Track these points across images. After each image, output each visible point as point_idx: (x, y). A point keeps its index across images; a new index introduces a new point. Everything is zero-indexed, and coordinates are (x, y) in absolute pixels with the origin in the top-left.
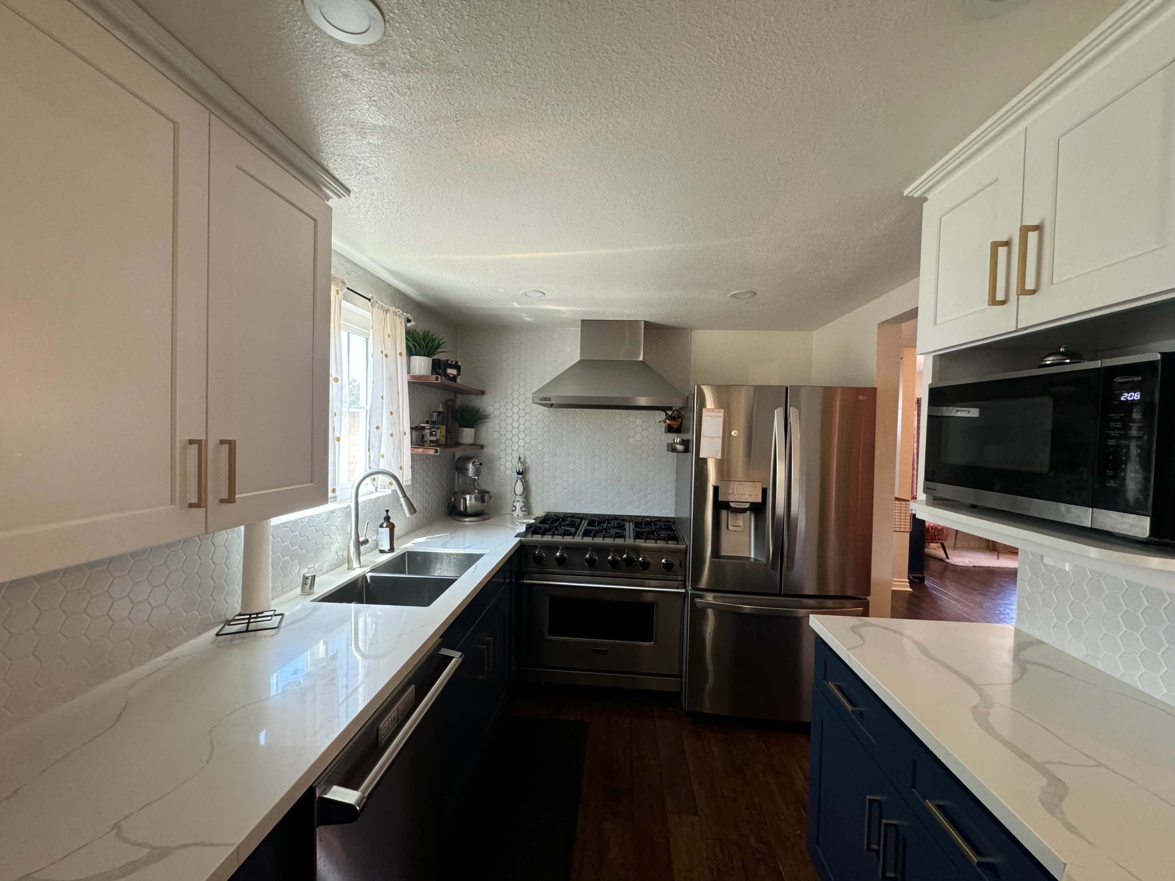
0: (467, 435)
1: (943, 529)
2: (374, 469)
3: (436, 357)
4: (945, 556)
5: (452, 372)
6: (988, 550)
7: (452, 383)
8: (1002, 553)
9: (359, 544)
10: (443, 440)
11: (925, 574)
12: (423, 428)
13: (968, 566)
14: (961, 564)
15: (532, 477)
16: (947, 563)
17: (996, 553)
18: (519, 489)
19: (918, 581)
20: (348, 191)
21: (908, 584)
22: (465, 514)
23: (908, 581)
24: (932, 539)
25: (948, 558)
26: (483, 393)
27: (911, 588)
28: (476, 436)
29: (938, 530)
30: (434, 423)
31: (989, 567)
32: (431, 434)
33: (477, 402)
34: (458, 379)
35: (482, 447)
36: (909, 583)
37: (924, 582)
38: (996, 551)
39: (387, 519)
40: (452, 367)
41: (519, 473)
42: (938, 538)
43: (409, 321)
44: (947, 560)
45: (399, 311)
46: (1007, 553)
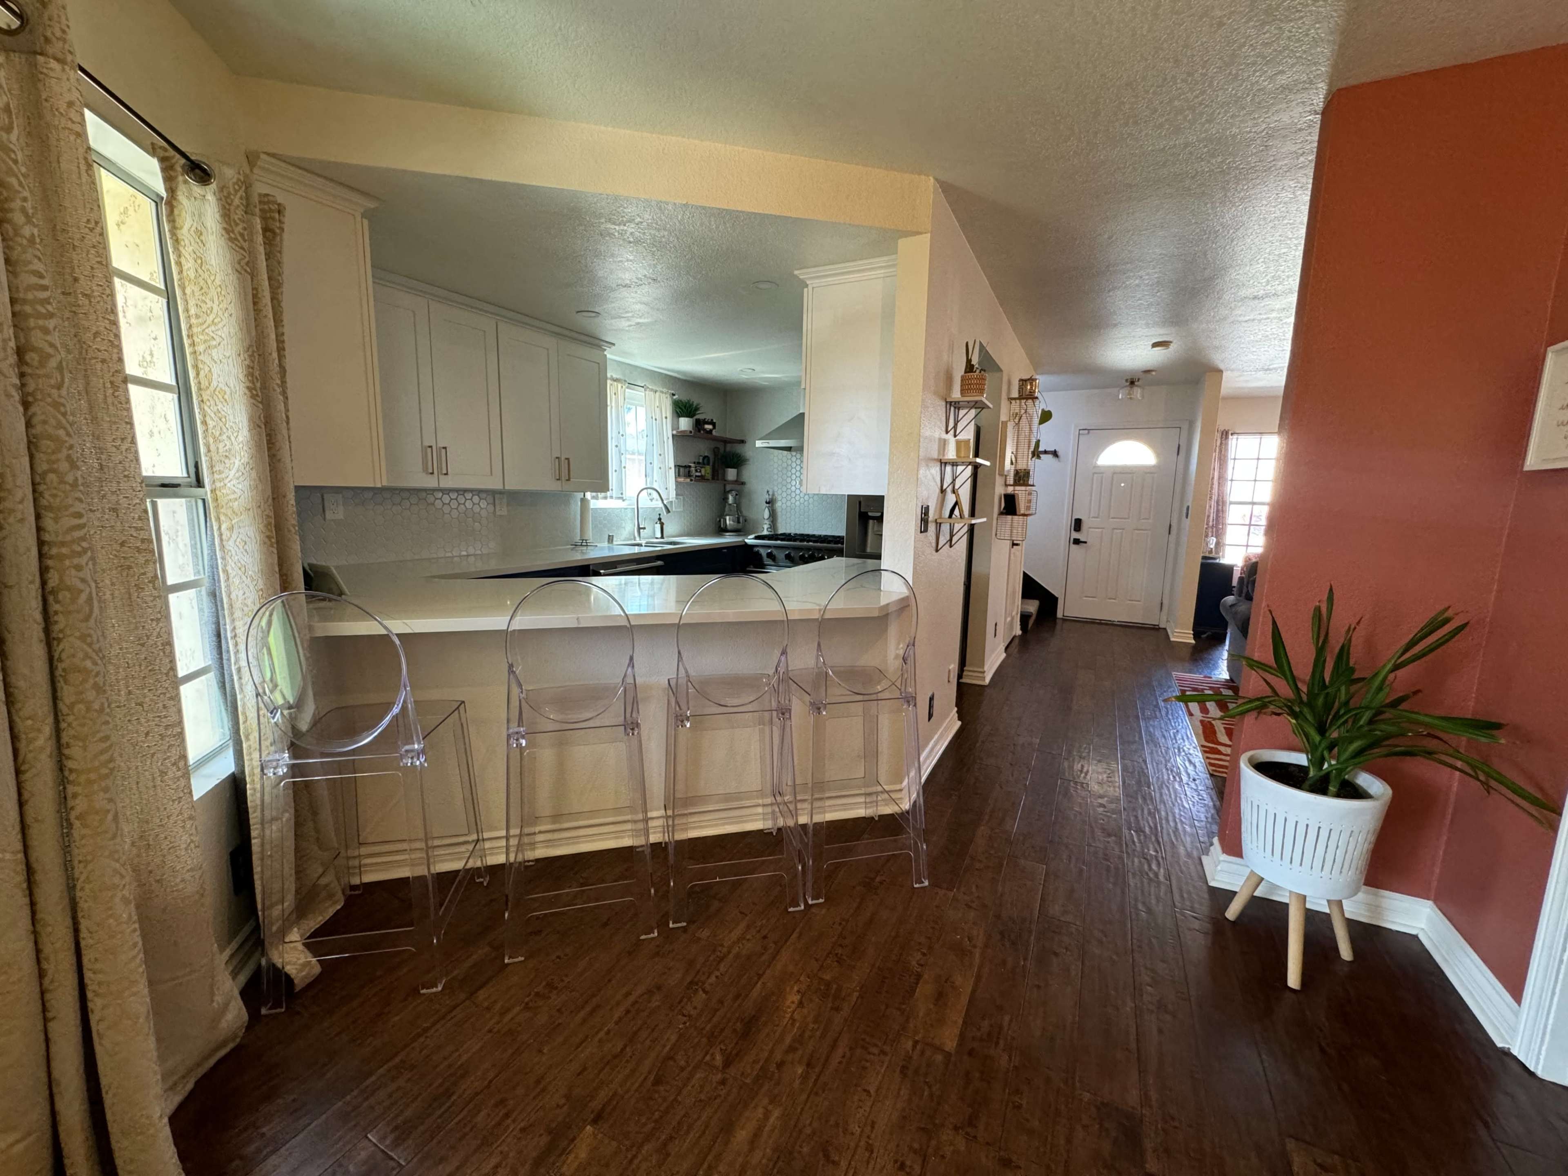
0: (731, 474)
2: (649, 486)
3: (697, 417)
5: (708, 427)
7: (709, 436)
9: (639, 529)
10: (709, 476)
12: (690, 467)
15: (778, 505)
18: (766, 514)
20: (614, 344)
22: (727, 531)
26: (743, 442)
28: (738, 474)
30: (699, 463)
32: (696, 471)
33: (739, 449)
34: (714, 432)
35: (743, 483)
39: (660, 519)
40: (708, 423)
41: (767, 503)
43: (674, 395)
45: (665, 390)
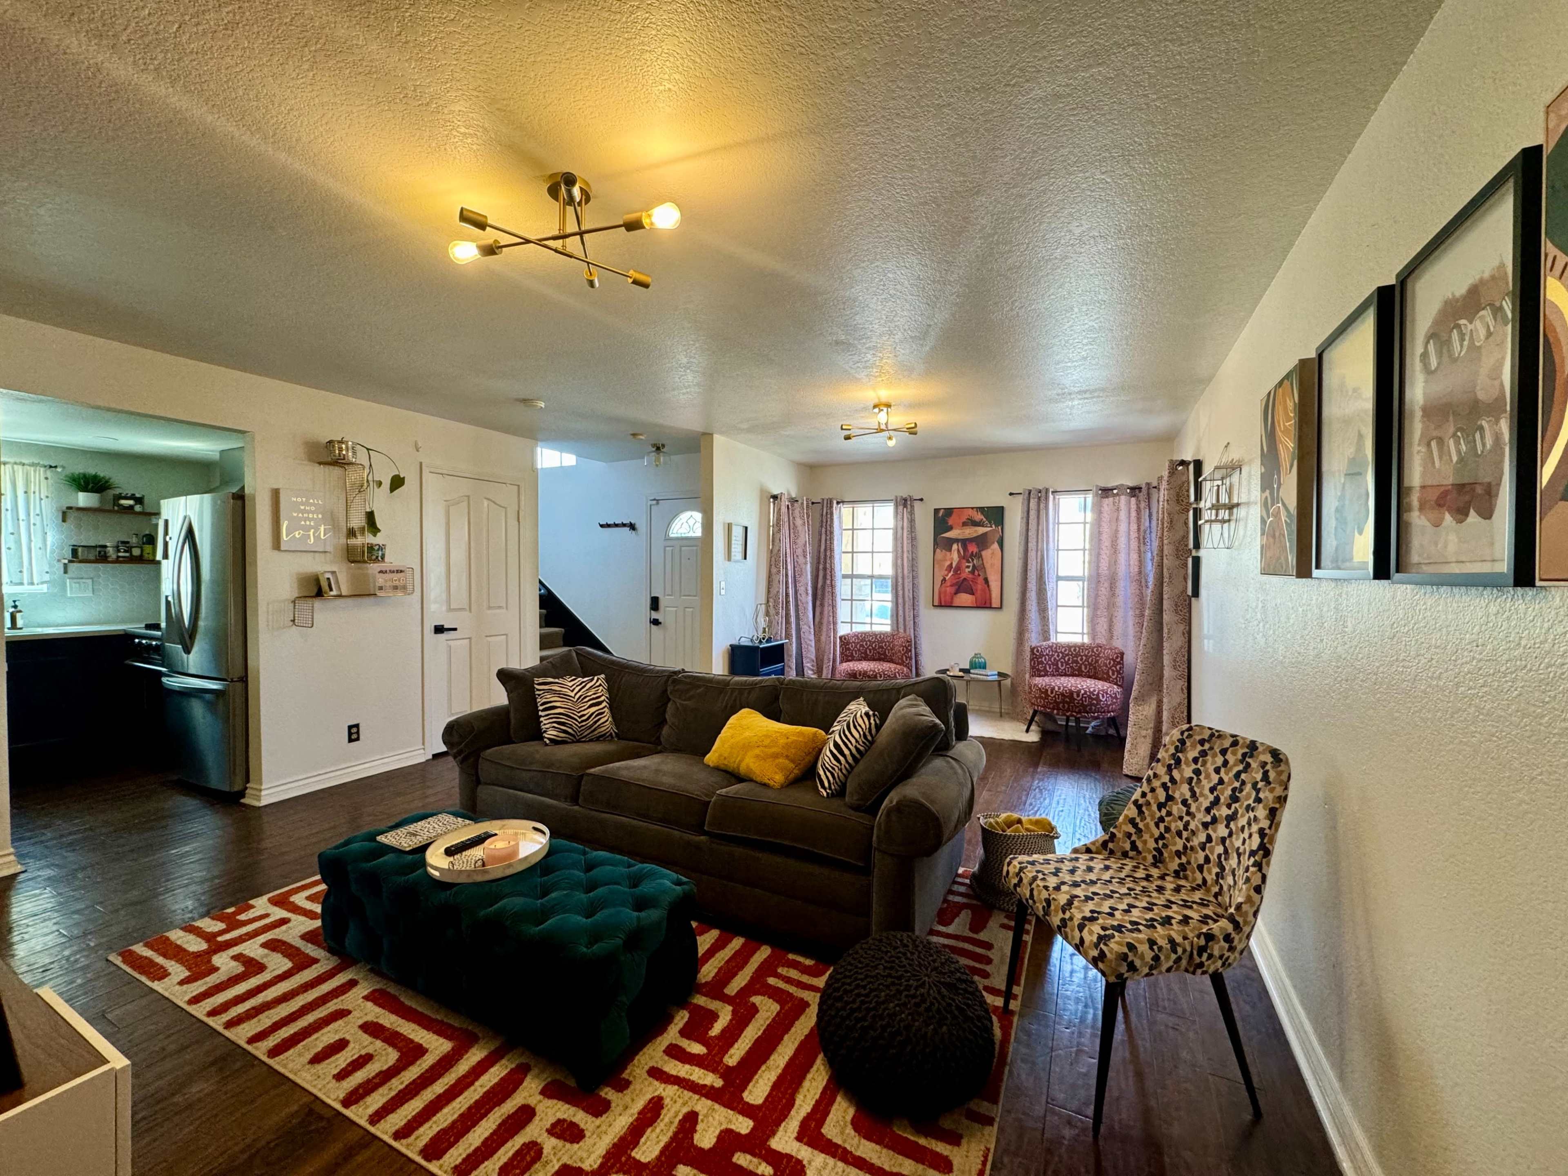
5: (126, 502)
7: (135, 512)
12: (105, 547)
32: (118, 551)
34: (137, 508)
40: (126, 498)
43: (53, 467)
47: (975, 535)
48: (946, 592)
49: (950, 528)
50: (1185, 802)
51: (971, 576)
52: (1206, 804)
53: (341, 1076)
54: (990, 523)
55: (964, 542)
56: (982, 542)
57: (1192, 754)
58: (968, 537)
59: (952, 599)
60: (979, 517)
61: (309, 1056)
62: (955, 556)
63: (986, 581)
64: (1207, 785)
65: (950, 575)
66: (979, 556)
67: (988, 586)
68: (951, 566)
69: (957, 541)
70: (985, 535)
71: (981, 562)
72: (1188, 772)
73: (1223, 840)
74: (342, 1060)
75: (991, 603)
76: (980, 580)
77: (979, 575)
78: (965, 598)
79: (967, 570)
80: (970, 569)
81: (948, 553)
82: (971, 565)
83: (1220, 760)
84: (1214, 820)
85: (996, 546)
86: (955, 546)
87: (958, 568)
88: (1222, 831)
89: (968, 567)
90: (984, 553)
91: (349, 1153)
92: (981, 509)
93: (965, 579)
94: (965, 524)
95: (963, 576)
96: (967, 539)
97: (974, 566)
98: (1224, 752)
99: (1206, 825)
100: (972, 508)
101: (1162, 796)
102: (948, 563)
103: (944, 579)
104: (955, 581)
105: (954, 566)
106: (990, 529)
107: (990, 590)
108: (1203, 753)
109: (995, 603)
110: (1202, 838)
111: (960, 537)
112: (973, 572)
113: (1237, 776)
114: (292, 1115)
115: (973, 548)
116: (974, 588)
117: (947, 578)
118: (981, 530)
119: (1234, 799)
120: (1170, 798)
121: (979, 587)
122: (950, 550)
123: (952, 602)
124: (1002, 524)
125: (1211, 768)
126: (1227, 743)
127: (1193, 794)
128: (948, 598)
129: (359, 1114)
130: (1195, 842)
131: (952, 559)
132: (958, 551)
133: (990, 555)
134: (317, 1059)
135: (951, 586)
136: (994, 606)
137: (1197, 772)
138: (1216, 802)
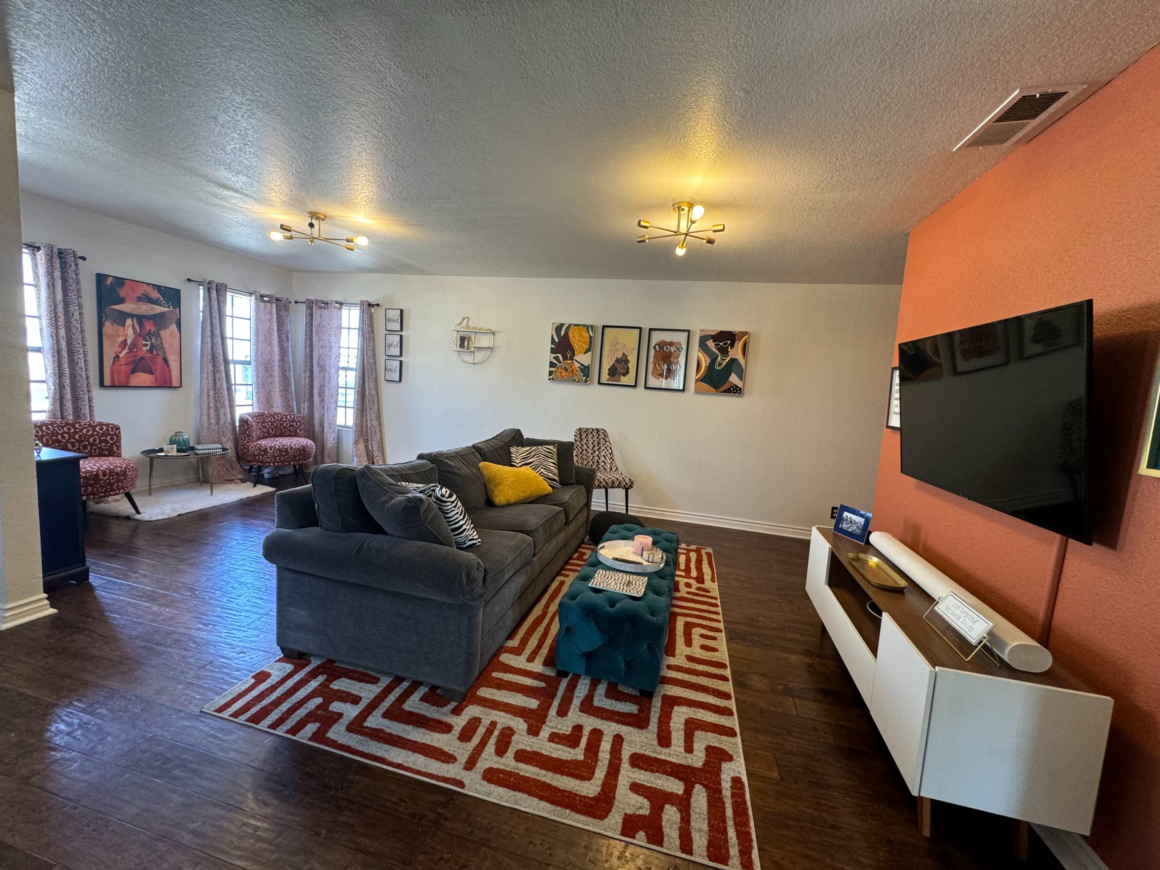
1: (125, 471)
4: (133, 511)
6: (199, 483)
8: (215, 484)
11: (88, 564)
13: (171, 516)
14: (160, 517)
16: (137, 520)
17: (209, 486)
19: (74, 582)
21: (47, 602)
23: (46, 595)
24: (106, 491)
25: (138, 512)
27: (52, 607)
29: (117, 474)
31: (200, 510)
36: (48, 599)
37: (88, 579)
38: (206, 482)
42: (117, 487)
44: (138, 517)
46: (222, 483)
47: (151, 313)
48: (119, 372)
49: (122, 301)
50: (586, 450)
51: (148, 355)
52: (591, 448)
53: (715, 639)
54: (168, 303)
55: (141, 319)
56: (160, 320)
57: (584, 436)
58: (145, 313)
59: (128, 378)
60: (155, 295)
61: (716, 653)
62: (130, 332)
63: (166, 360)
64: (590, 443)
65: (124, 352)
66: (158, 336)
67: (168, 366)
68: (125, 342)
69: (131, 316)
70: (162, 315)
71: (159, 342)
72: (585, 441)
73: (598, 455)
74: (709, 643)
75: (171, 383)
76: (160, 360)
77: (158, 355)
78: (142, 378)
79: (144, 348)
80: (148, 348)
81: (120, 328)
82: (149, 343)
83: (591, 435)
84: (594, 451)
85: (174, 327)
86: (129, 322)
87: (134, 345)
88: (597, 453)
89: (146, 345)
90: (162, 333)
91: (732, 623)
92: (158, 288)
93: (142, 358)
94: (140, 299)
95: (140, 354)
96: (144, 316)
97: (152, 344)
98: (591, 433)
99: (592, 454)
100: (148, 284)
101: (580, 450)
102: (122, 339)
103: (117, 357)
104: (130, 360)
105: (129, 342)
106: (167, 309)
107: (170, 370)
108: (587, 435)
109: (175, 383)
110: (591, 457)
111: (135, 312)
112: (151, 351)
113: (598, 438)
114: (737, 643)
115: (150, 326)
116: (153, 368)
117: (121, 356)
118: (159, 309)
119: (599, 444)
120: (582, 450)
121: (158, 367)
122: (123, 325)
123: (128, 382)
124: (180, 307)
125: (590, 438)
126: (591, 430)
127: (588, 447)
128: (123, 378)
129: (721, 626)
130: (590, 459)
131: (126, 335)
132: (133, 327)
133: (168, 334)
134: (715, 650)
135: (126, 364)
136: (174, 385)
137: (587, 440)
138: (594, 446)
